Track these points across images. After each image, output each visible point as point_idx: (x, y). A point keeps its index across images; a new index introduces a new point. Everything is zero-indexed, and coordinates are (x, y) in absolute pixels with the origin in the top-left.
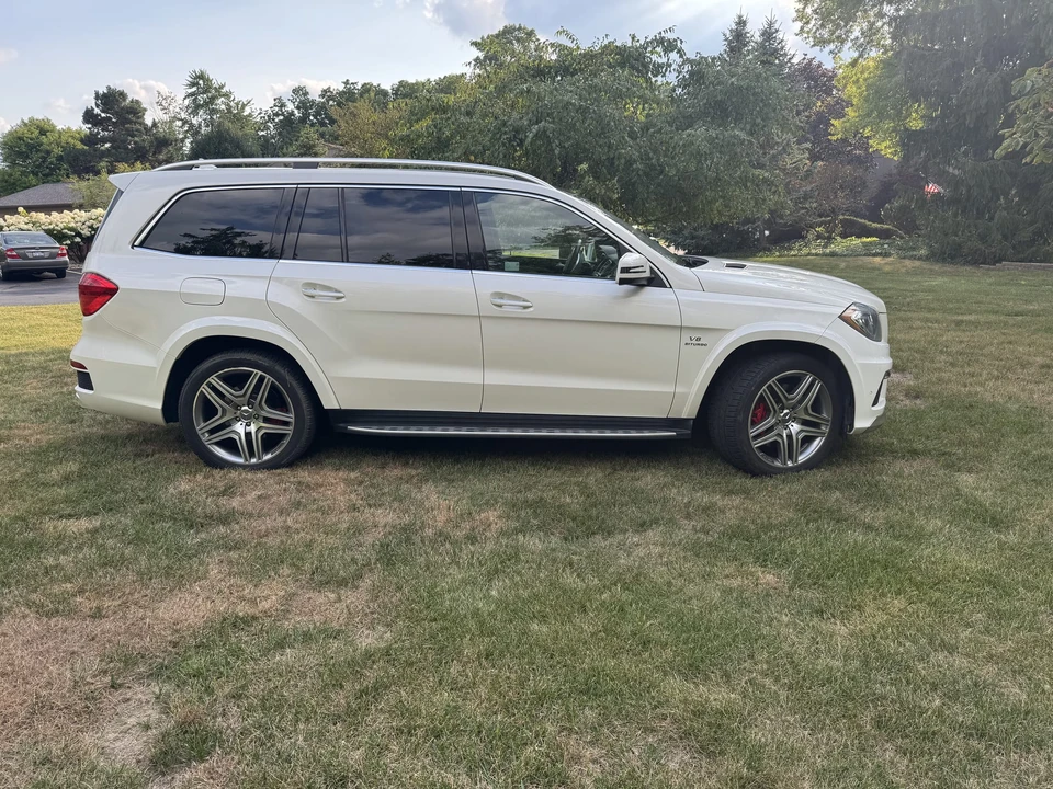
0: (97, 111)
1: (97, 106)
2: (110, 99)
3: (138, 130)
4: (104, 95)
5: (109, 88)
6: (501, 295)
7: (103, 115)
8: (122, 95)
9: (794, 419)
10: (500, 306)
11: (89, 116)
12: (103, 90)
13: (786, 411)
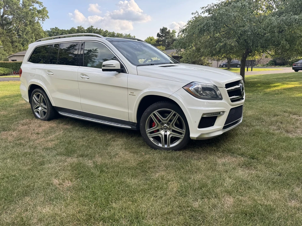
0: (160, 33)
1: (160, 32)
2: (163, 30)
3: (168, 38)
4: (162, 29)
5: (163, 27)
6: (83, 74)
7: (161, 34)
8: (166, 29)
9: (169, 129)
10: (82, 78)
11: (158, 35)
12: (162, 28)
13: (165, 125)
